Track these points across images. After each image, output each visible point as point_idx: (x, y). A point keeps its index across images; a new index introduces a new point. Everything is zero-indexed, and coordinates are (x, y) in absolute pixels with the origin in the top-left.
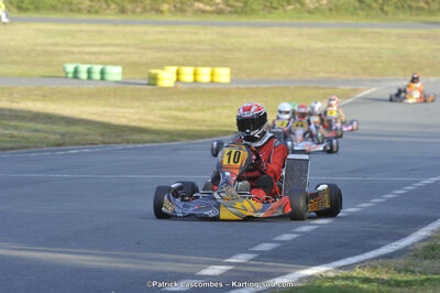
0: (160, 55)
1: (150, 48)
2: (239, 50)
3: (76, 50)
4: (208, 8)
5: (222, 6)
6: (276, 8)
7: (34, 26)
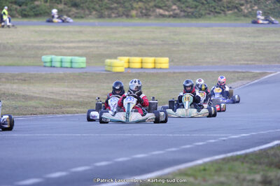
0: (121, 49)
1: (115, 44)
2: (183, 44)
3: (57, 45)
4: (167, 13)
5: (178, 11)
6: (219, 13)
7: (32, 28)
